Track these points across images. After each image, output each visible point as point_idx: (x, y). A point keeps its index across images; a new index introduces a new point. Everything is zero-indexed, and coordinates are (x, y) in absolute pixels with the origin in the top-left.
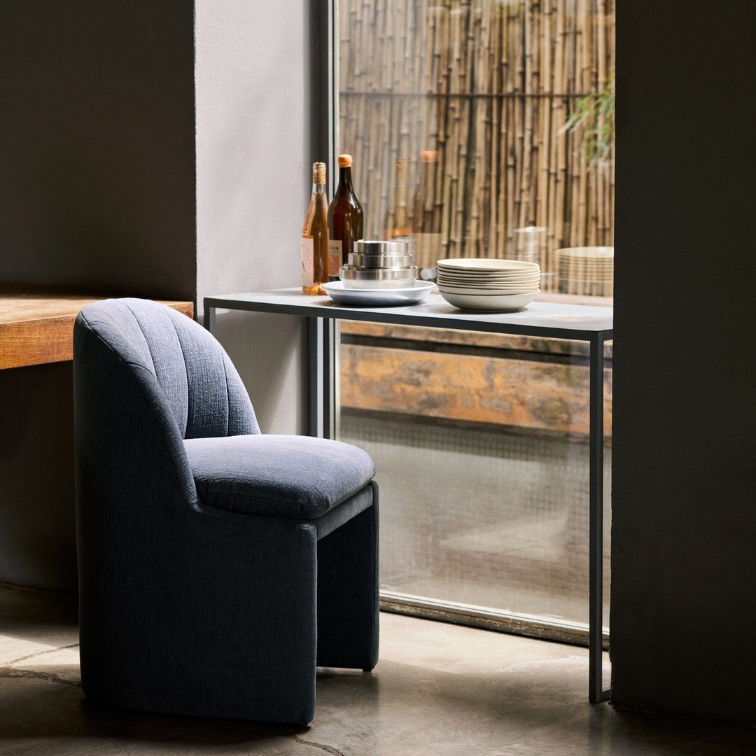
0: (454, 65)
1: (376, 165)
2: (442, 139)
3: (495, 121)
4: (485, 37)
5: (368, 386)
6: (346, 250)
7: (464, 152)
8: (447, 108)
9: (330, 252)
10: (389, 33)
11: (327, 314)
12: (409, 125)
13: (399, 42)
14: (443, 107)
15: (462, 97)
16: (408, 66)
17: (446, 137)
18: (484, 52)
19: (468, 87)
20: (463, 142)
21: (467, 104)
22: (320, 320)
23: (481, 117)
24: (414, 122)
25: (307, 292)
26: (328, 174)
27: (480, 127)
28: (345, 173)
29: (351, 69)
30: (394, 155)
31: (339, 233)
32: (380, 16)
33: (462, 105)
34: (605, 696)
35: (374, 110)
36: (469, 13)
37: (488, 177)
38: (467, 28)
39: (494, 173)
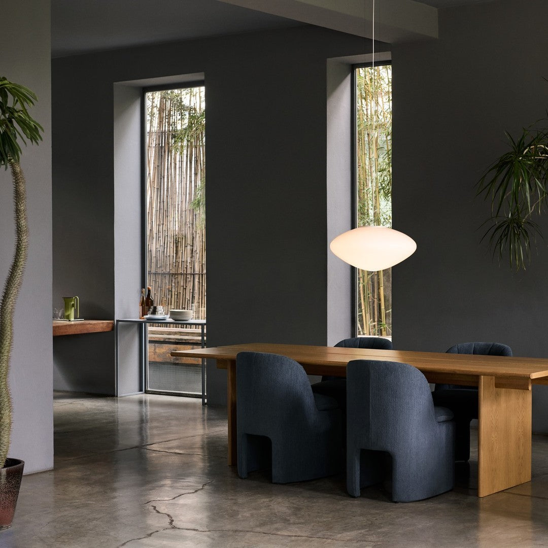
0: (188, 264)
1: (164, 296)
2: (185, 287)
3: (201, 282)
4: (198, 256)
5: (159, 356)
6: (150, 308)
7: (191, 291)
8: (186, 277)
9: (146, 309)
10: (168, 254)
11: (145, 322)
12: (175, 283)
13: (171, 257)
14: (185, 277)
15: (191, 274)
16: (174, 264)
17: (186, 287)
18: (197, 260)
19: (193, 271)
20: (191, 288)
21: (192, 276)
22: (144, 324)
23: (197, 280)
24: (176, 282)
25: (140, 318)
26: (145, 291)
27: (196, 283)
28: (149, 291)
29: (156, 265)
30: (170, 292)
31: (147, 305)
32: (166, 249)
33: (191, 277)
34: (206, 404)
35: (164, 278)
36: (193, 249)
37: (199, 299)
38: (192, 253)
39: (201, 297)
